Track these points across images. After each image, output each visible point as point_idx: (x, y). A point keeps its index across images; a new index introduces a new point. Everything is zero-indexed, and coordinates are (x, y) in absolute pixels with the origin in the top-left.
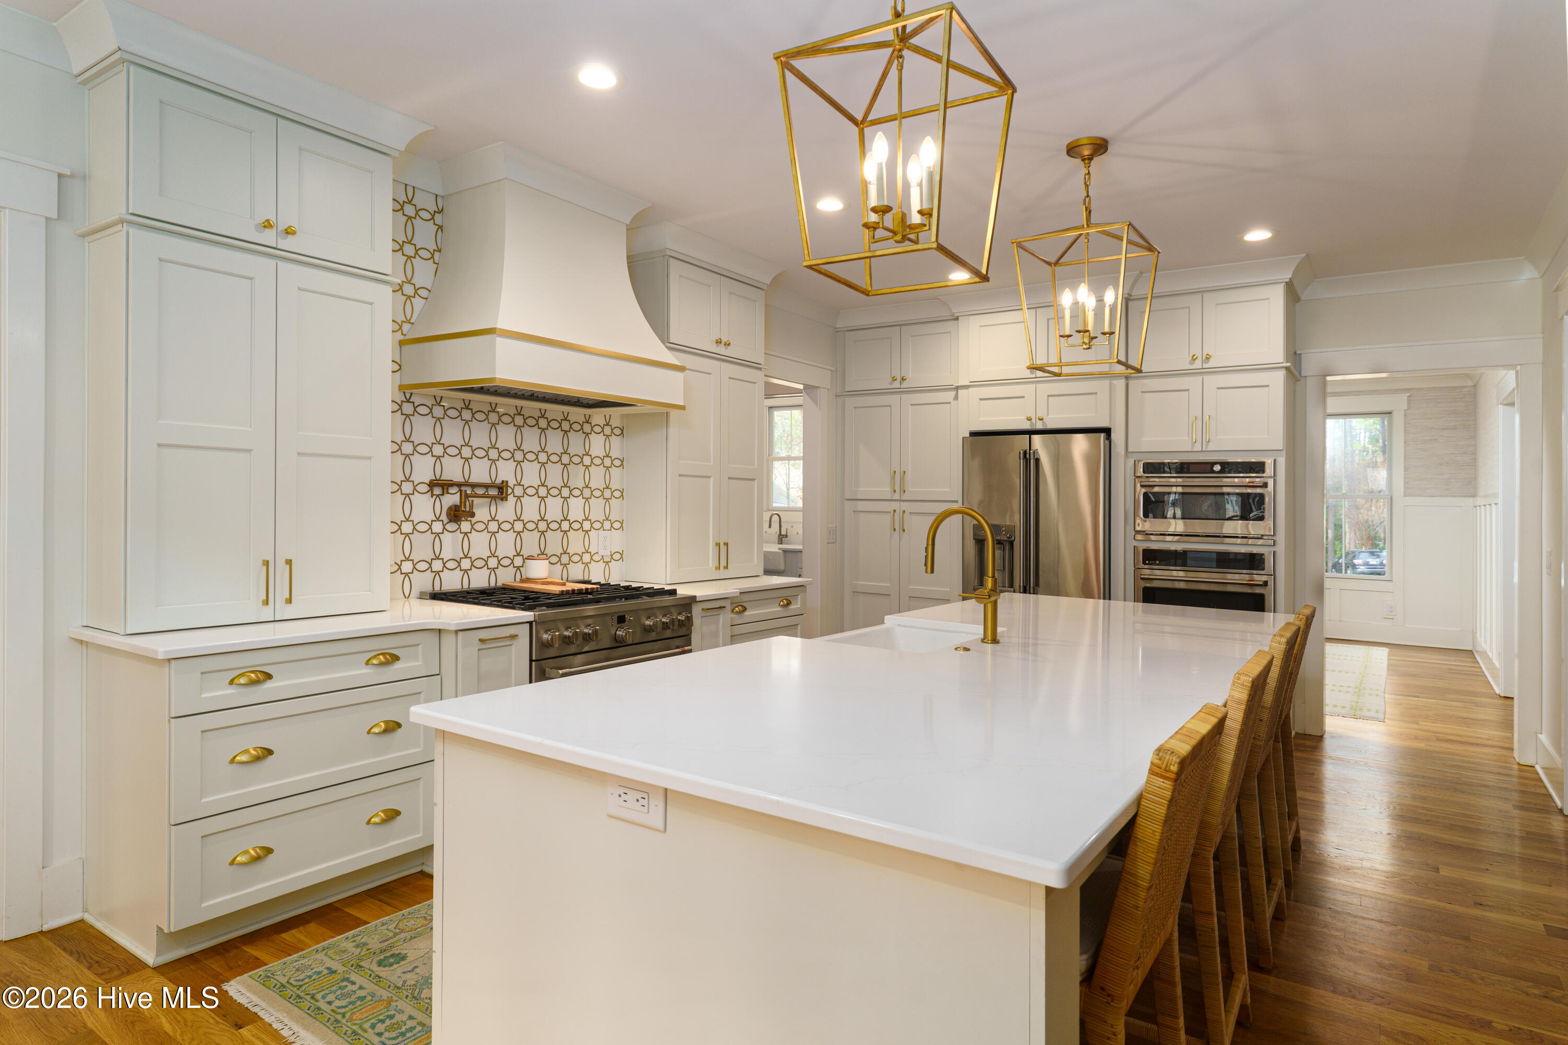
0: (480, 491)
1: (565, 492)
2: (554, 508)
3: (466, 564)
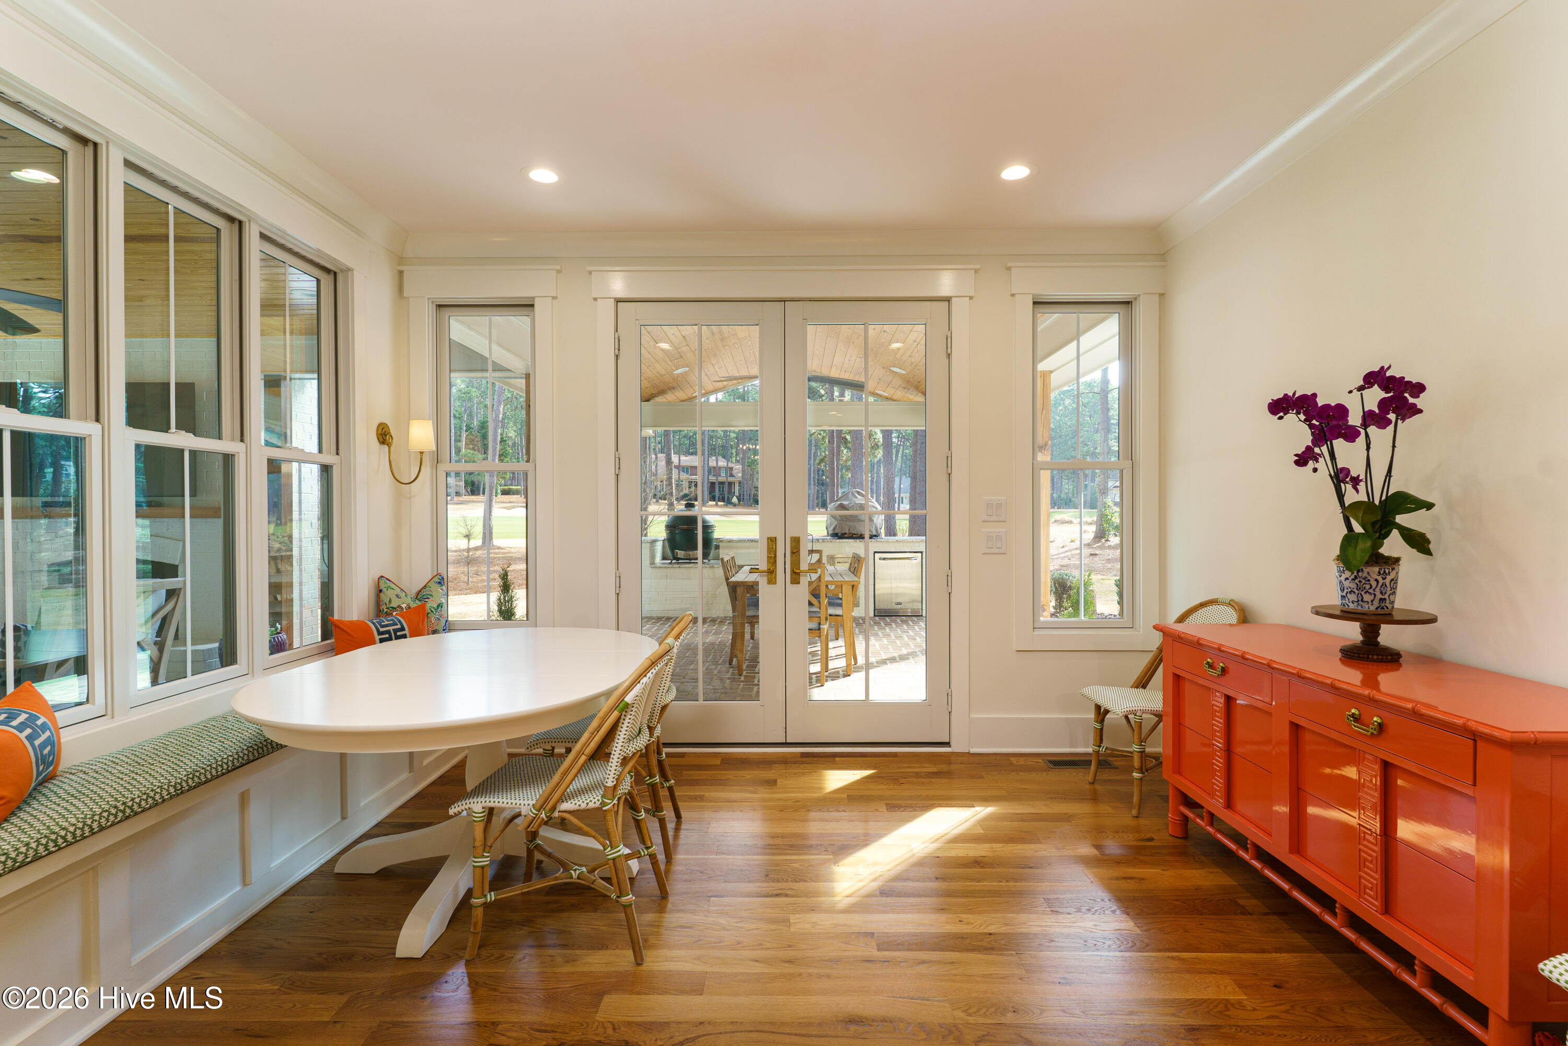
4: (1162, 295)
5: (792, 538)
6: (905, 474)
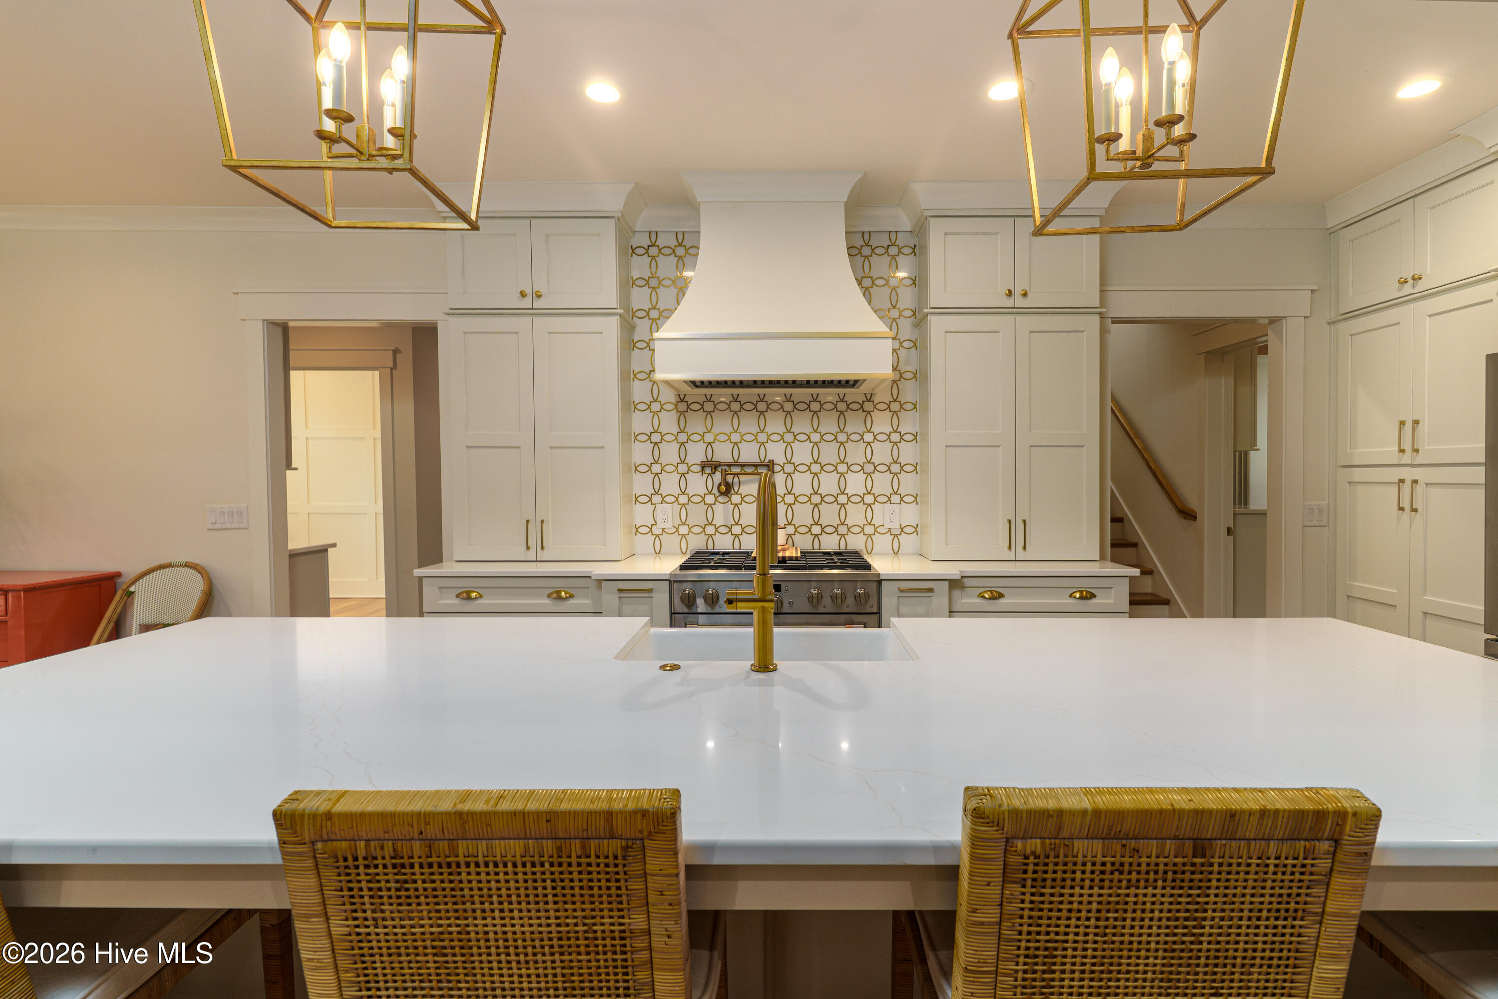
0: (749, 470)
1: (842, 468)
2: (829, 483)
3: (737, 530)
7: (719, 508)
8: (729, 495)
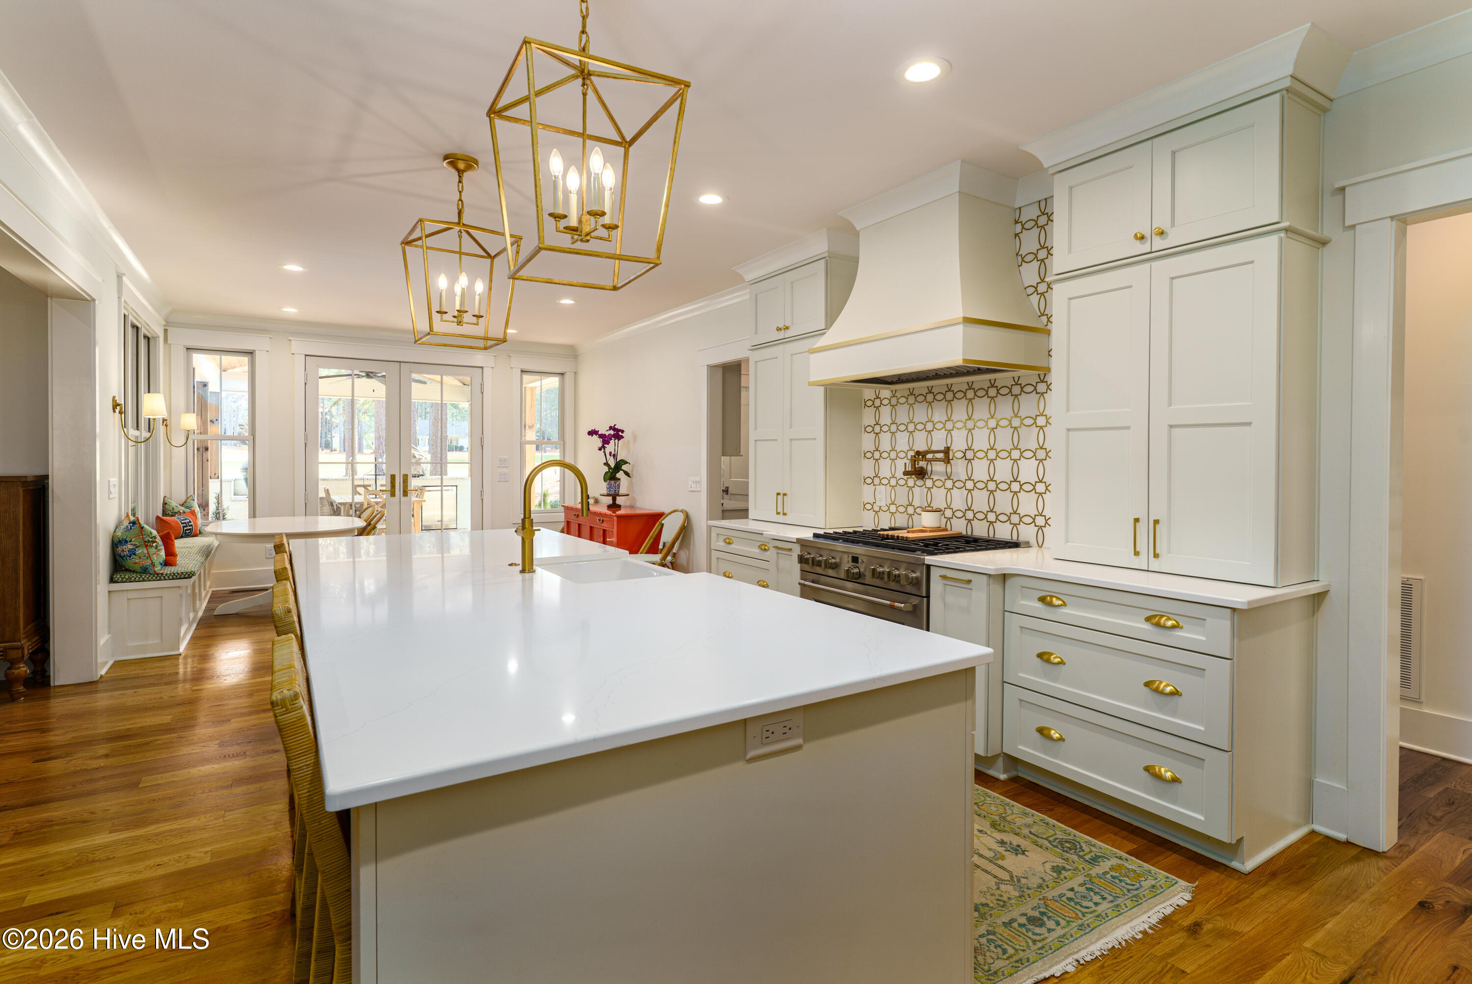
4: (575, 373)
5: (403, 475)
6: (420, 416)
7: (917, 490)
8: (924, 479)
